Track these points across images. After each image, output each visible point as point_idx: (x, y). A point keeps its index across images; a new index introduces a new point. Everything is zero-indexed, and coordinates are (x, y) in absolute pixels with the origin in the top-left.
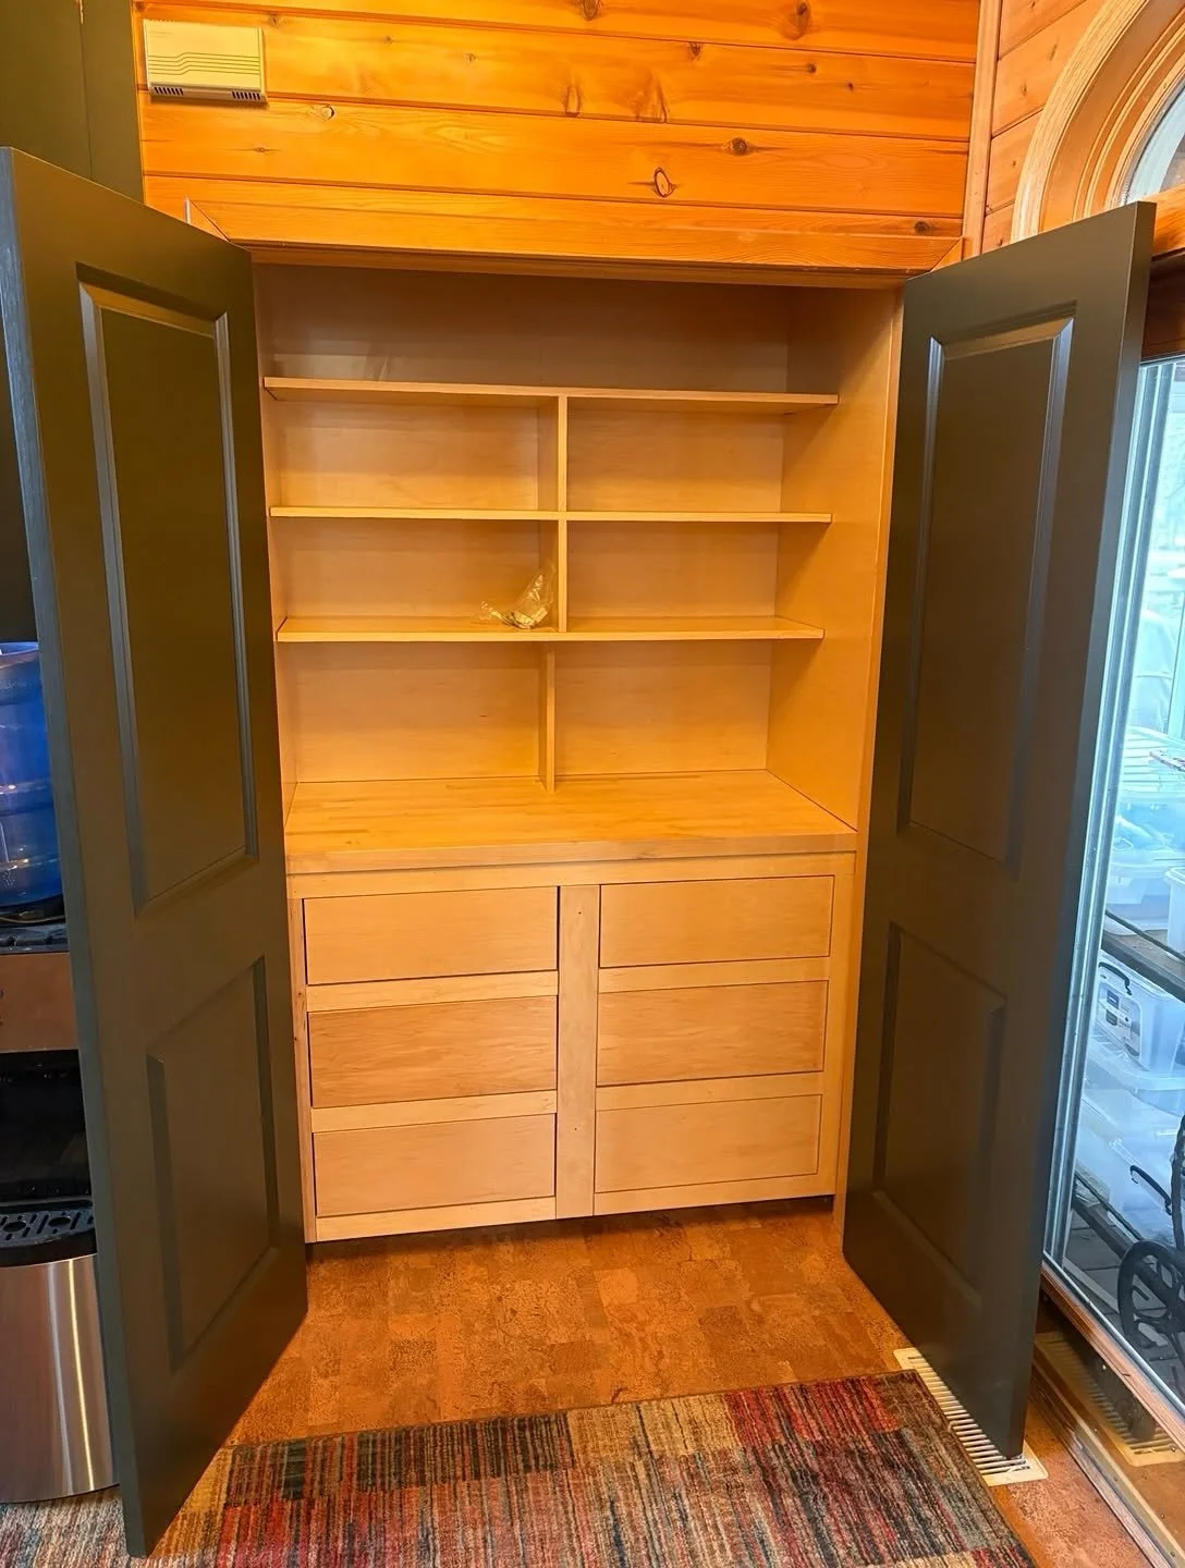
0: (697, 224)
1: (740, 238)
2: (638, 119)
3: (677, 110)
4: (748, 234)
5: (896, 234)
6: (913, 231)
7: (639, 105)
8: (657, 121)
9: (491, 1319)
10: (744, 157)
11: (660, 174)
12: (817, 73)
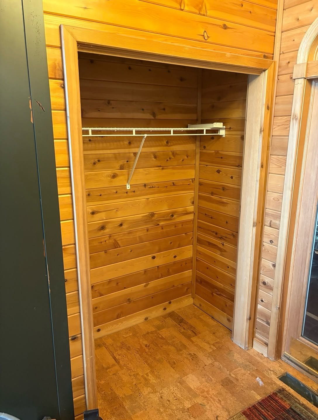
0: (214, 50)
1: (226, 55)
2: (200, 14)
3: (209, 13)
4: (228, 54)
5: (259, 57)
6: (263, 57)
7: (200, 9)
8: (204, 15)
9: (164, 406)
10: (226, 30)
11: (205, 32)
12: (243, 7)
